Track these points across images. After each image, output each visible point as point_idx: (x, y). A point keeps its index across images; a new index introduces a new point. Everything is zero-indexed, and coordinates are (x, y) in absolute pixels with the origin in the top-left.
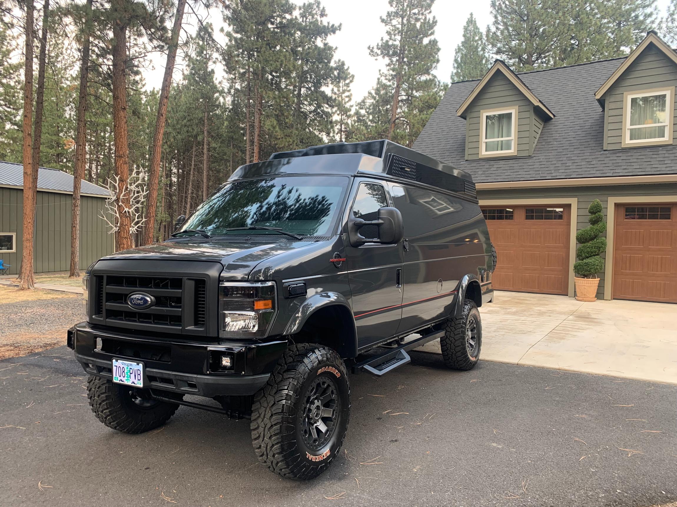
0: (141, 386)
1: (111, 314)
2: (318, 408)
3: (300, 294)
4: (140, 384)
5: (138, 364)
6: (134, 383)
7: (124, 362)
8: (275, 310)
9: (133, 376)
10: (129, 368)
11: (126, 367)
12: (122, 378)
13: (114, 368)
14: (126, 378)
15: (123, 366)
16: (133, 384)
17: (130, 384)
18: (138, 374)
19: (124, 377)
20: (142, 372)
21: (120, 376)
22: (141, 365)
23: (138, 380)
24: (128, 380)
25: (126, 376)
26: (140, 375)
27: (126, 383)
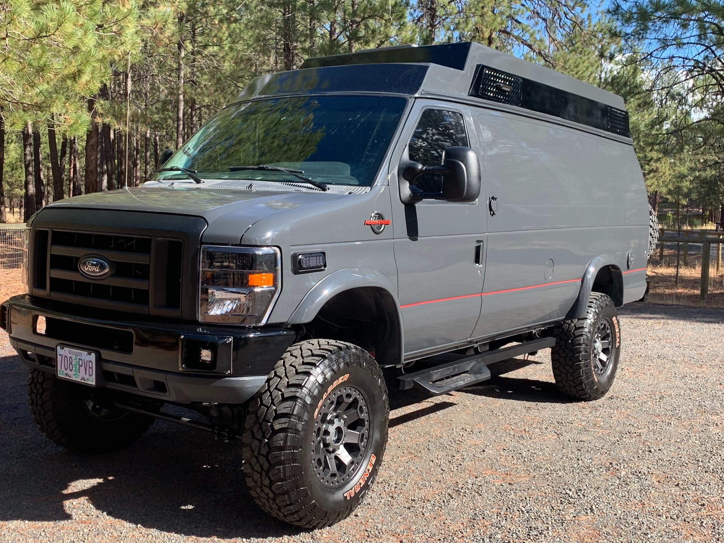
0: (94, 383)
1: (57, 284)
2: (339, 430)
3: (315, 268)
4: (92, 381)
5: (90, 354)
7: (72, 350)
8: (276, 288)
9: (82, 369)
10: (78, 358)
11: (74, 357)
12: (68, 372)
13: (59, 358)
14: (73, 372)
15: (70, 355)
16: (83, 381)
17: (79, 380)
18: (90, 368)
19: (71, 371)
20: (94, 365)
21: (66, 370)
22: (93, 355)
23: (90, 375)
24: (76, 374)
25: (74, 369)
26: (92, 368)
27: (74, 379)
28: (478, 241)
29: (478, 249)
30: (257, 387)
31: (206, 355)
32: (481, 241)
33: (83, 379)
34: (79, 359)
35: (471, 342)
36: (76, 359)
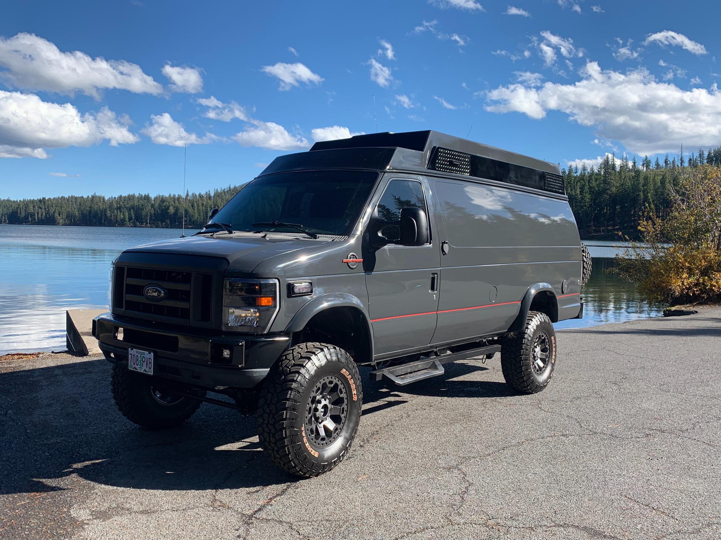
0: (152, 374)
1: (130, 305)
2: (325, 407)
4: (151, 372)
5: (150, 353)
6: (146, 372)
7: (138, 350)
9: (145, 364)
11: (139, 355)
13: (130, 356)
14: (139, 366)
15: (137, 354)
17: (142, 371)
18: (149, 363)
19: (137, 365)
20: (152, 361)
21: (134, 364)
22: (152, 354)
23: (149, 368)
24: (141, 367)
25: (139, 364)
26: (151, 363)
27: (139, 371)
28: (434, 274)
29: (433, 279)
30: (262, 376)
31: (226, 353)
32: (436, 274)
33: (145, 370)
34: (143, 357)
35: (431, 347)
36: (141, 357)
